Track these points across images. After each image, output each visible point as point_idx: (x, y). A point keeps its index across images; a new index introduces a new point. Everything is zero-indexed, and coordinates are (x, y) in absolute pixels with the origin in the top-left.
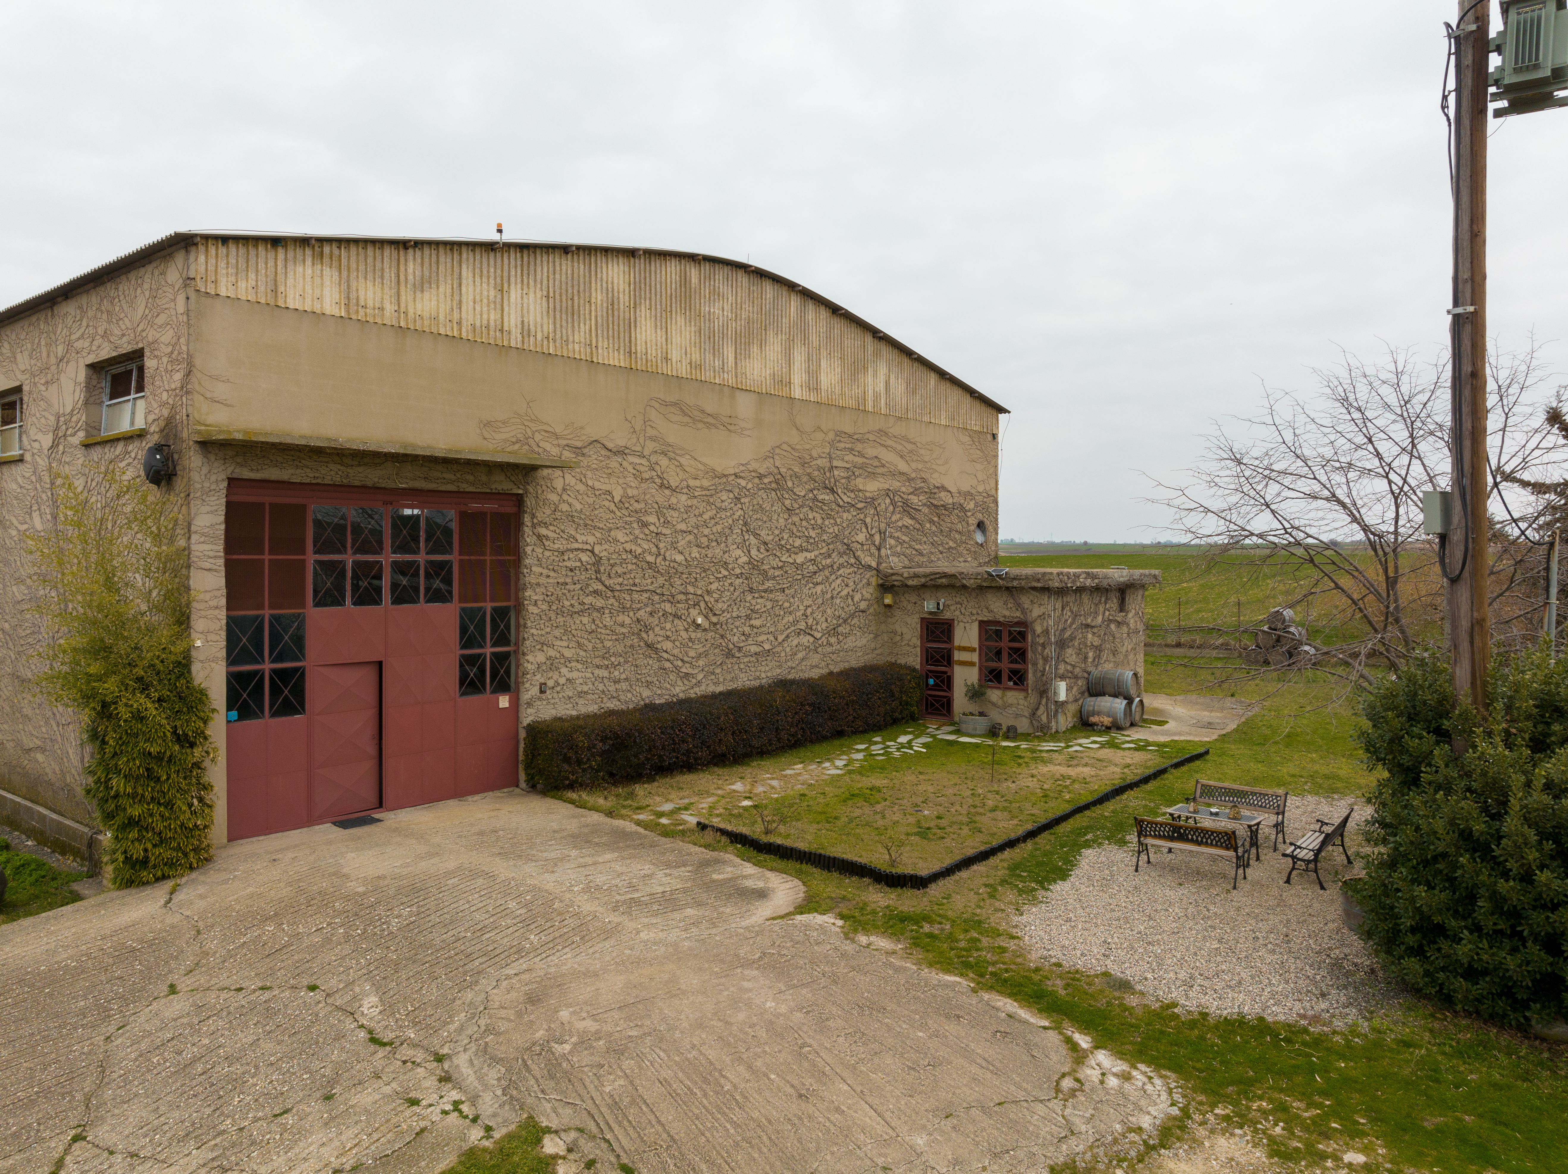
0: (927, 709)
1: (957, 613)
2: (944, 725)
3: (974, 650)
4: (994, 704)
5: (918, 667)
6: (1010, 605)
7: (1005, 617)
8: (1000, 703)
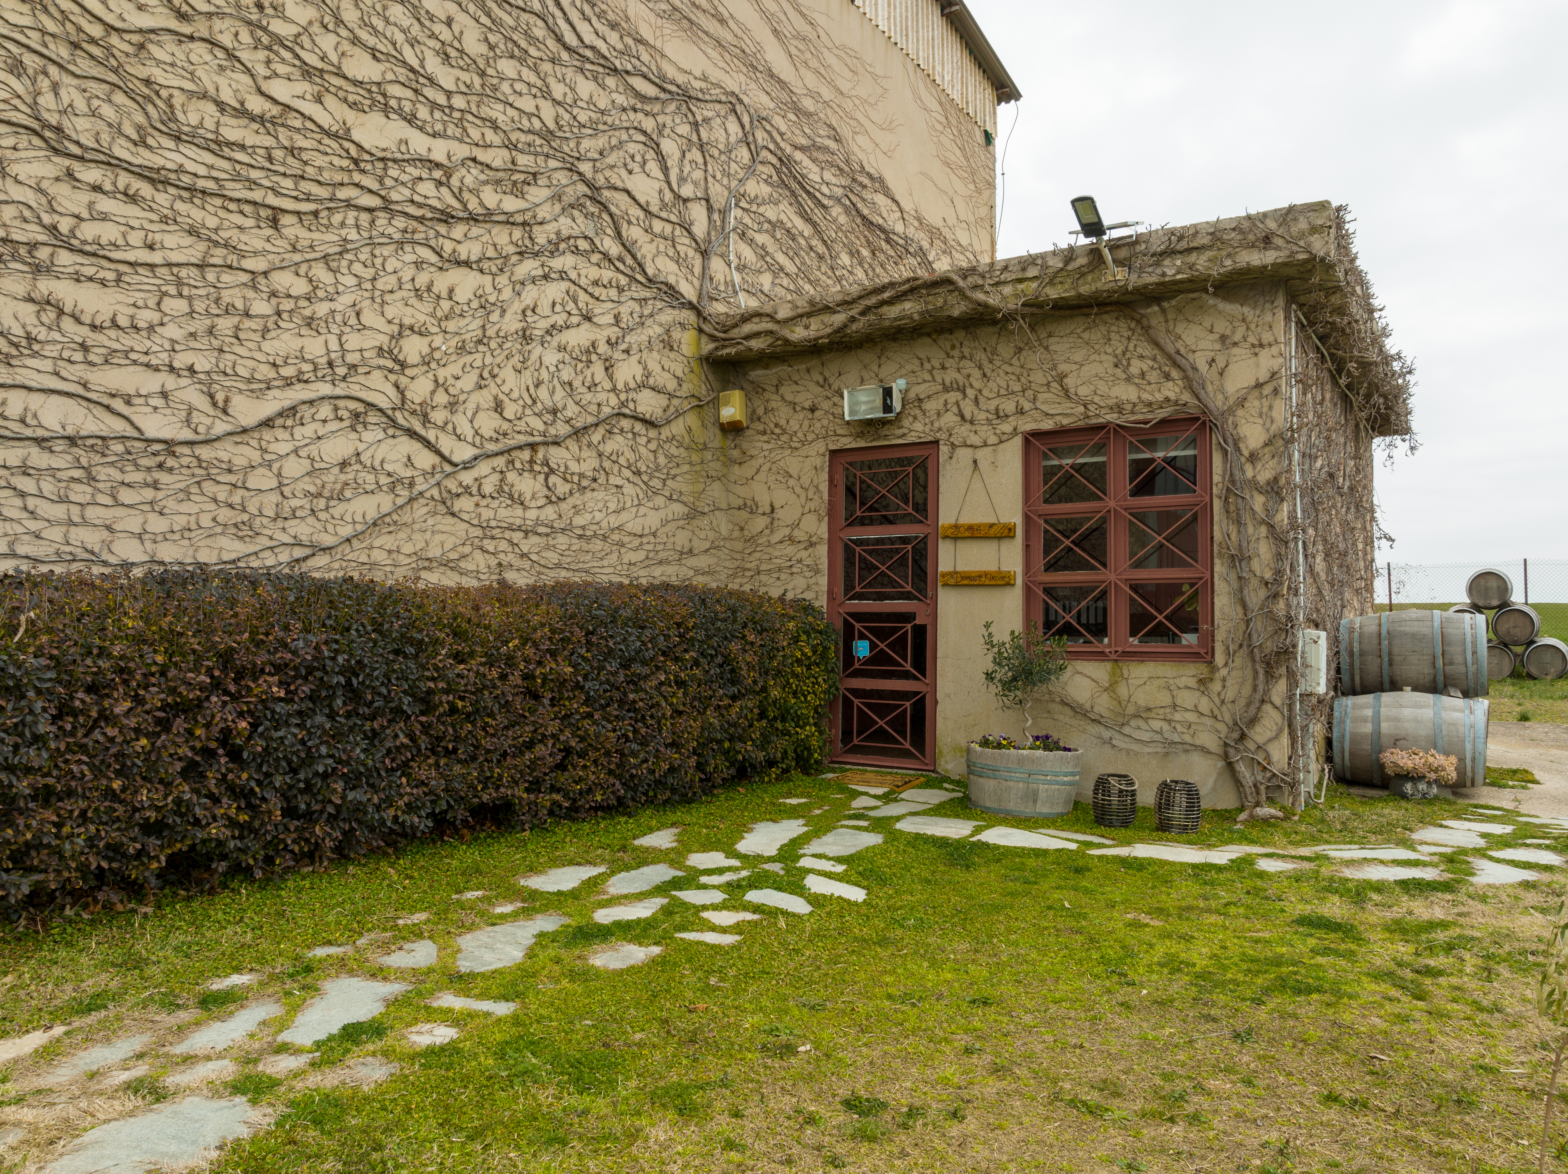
0: (847, 735)
1: (950, 418)
2: (907, 784)
3: (1005, 533)
4: (1080, 712)
5: (822, 603)
6: (1136, 367)
7: (1119, 408)
8: (1103, 705)
